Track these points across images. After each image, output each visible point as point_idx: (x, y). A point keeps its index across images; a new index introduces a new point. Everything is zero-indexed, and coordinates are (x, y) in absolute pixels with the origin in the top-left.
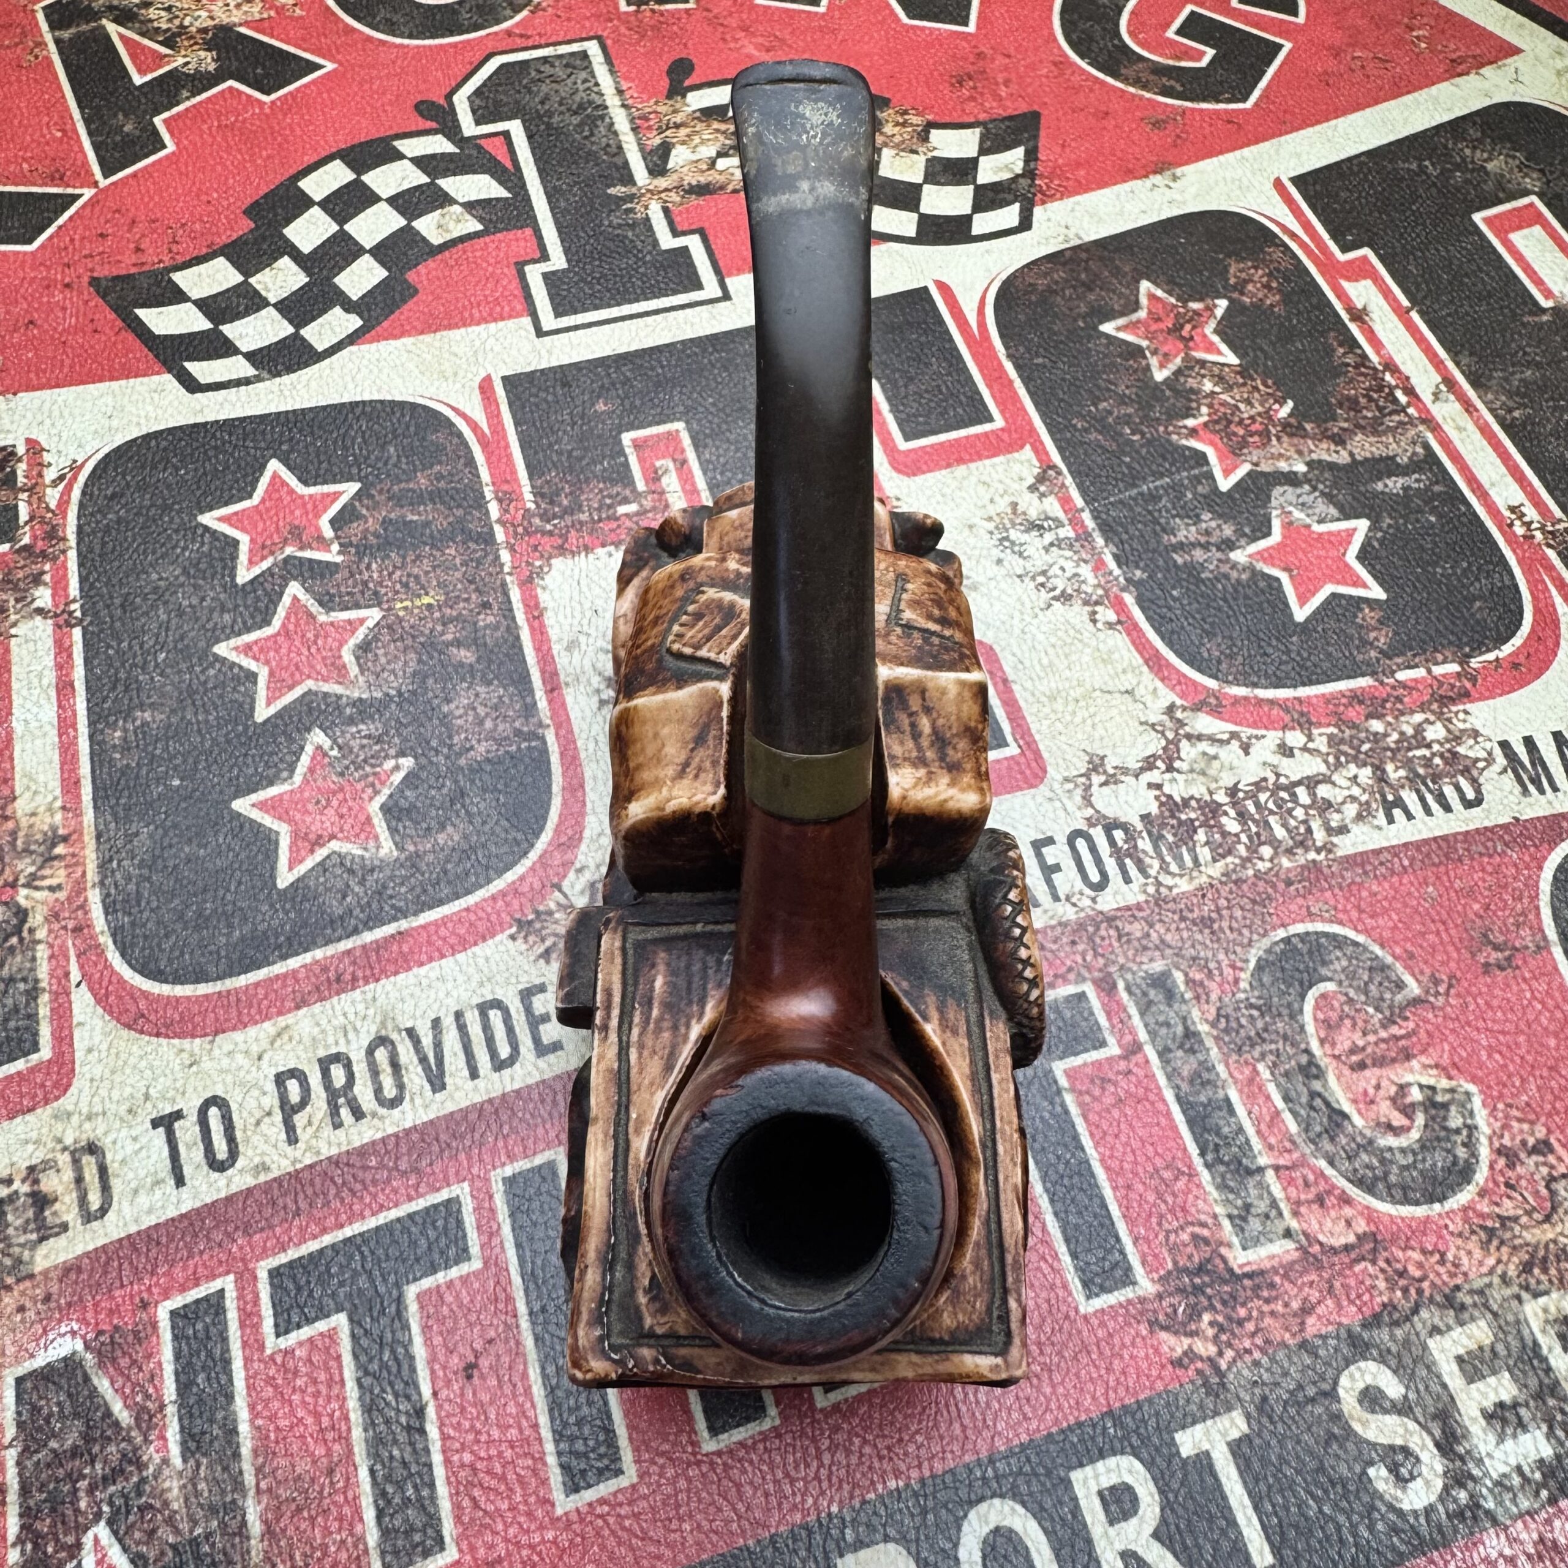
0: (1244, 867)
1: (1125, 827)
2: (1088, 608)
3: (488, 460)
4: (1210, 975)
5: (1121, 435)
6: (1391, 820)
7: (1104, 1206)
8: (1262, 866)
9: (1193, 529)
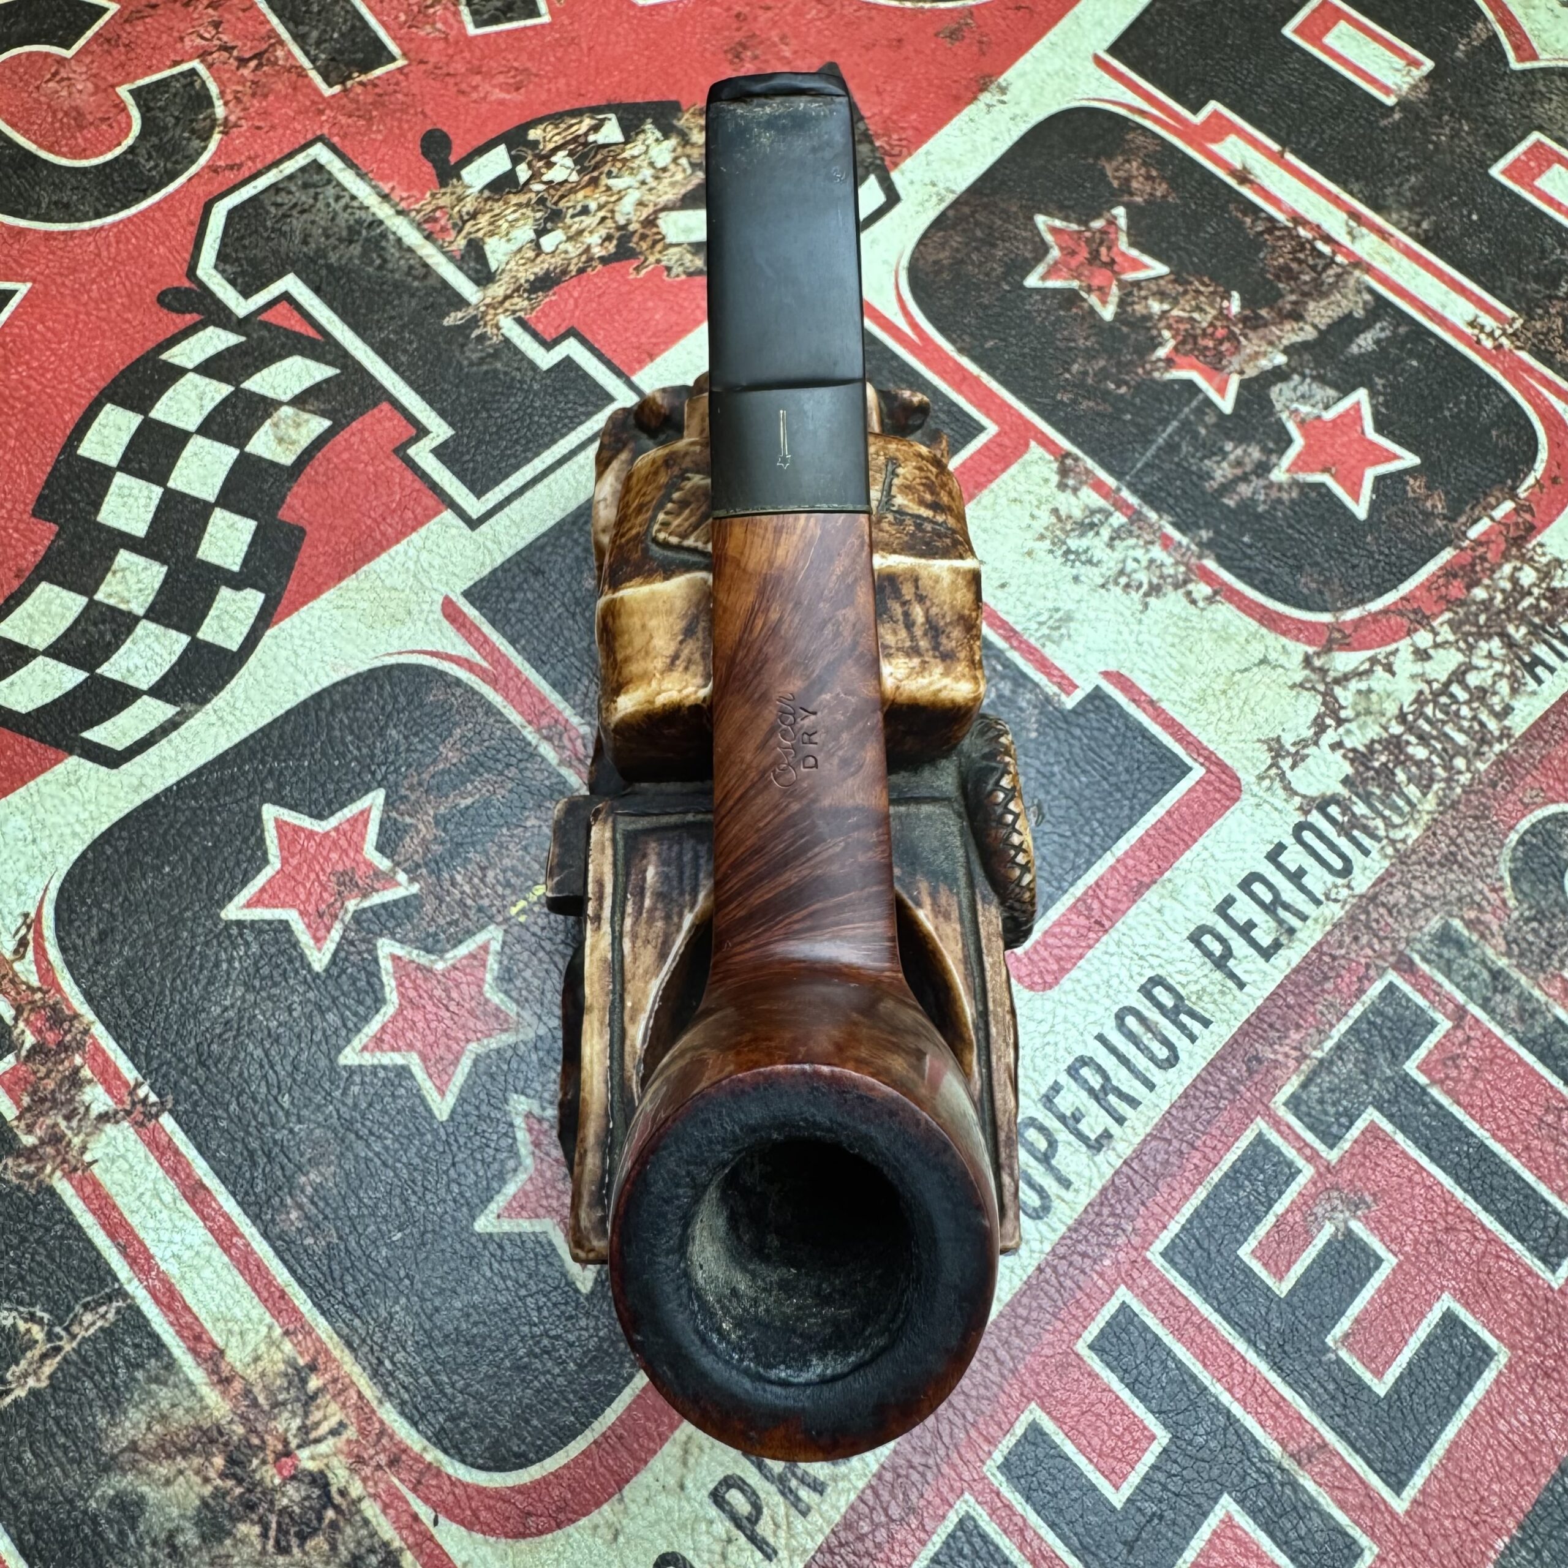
0: (1451, 789)
1: (1334, 800)
2: (1181, 591)
3: (506, 697)
4: (1481, 909)
5: (1108, 392)
6: (1539, 681)
7: (1519, 1178)
8: (1466, 778)
9: (1225, 465)
